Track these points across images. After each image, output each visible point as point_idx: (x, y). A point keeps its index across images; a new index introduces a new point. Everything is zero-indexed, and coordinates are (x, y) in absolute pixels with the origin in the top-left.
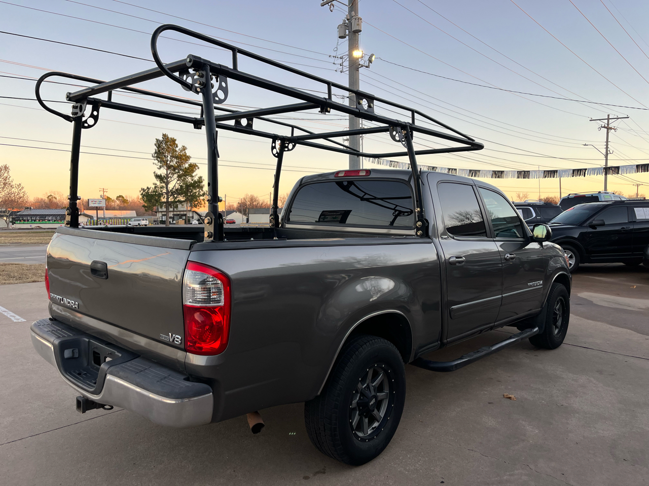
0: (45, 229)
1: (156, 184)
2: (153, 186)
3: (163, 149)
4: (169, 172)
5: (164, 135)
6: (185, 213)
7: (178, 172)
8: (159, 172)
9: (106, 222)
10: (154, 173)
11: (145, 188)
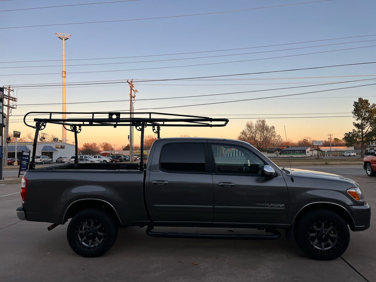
0: (294, 157)
1: (355, 130)
2: (352, 131)
3: (359, 108)
4: (363, 122)
5: (360, 99)
6: (373, 148)
7: (371, 121)
8: (357, 122)
9: (330, 154)
10: (354, 123)
11: (348, 133)
